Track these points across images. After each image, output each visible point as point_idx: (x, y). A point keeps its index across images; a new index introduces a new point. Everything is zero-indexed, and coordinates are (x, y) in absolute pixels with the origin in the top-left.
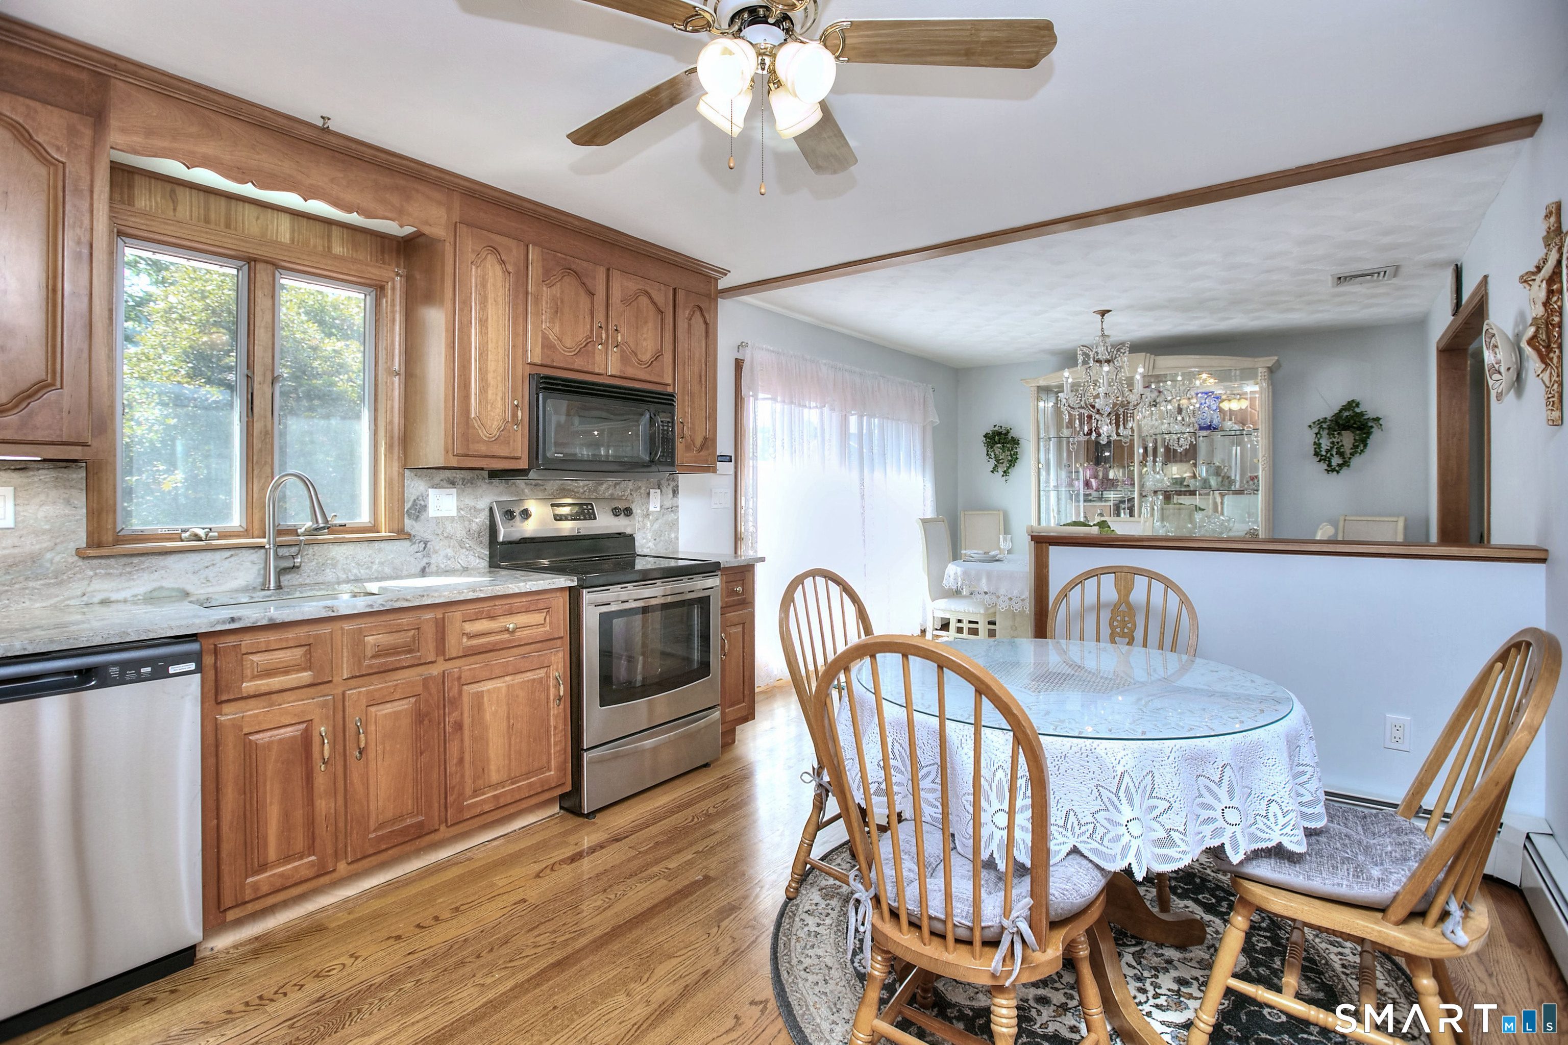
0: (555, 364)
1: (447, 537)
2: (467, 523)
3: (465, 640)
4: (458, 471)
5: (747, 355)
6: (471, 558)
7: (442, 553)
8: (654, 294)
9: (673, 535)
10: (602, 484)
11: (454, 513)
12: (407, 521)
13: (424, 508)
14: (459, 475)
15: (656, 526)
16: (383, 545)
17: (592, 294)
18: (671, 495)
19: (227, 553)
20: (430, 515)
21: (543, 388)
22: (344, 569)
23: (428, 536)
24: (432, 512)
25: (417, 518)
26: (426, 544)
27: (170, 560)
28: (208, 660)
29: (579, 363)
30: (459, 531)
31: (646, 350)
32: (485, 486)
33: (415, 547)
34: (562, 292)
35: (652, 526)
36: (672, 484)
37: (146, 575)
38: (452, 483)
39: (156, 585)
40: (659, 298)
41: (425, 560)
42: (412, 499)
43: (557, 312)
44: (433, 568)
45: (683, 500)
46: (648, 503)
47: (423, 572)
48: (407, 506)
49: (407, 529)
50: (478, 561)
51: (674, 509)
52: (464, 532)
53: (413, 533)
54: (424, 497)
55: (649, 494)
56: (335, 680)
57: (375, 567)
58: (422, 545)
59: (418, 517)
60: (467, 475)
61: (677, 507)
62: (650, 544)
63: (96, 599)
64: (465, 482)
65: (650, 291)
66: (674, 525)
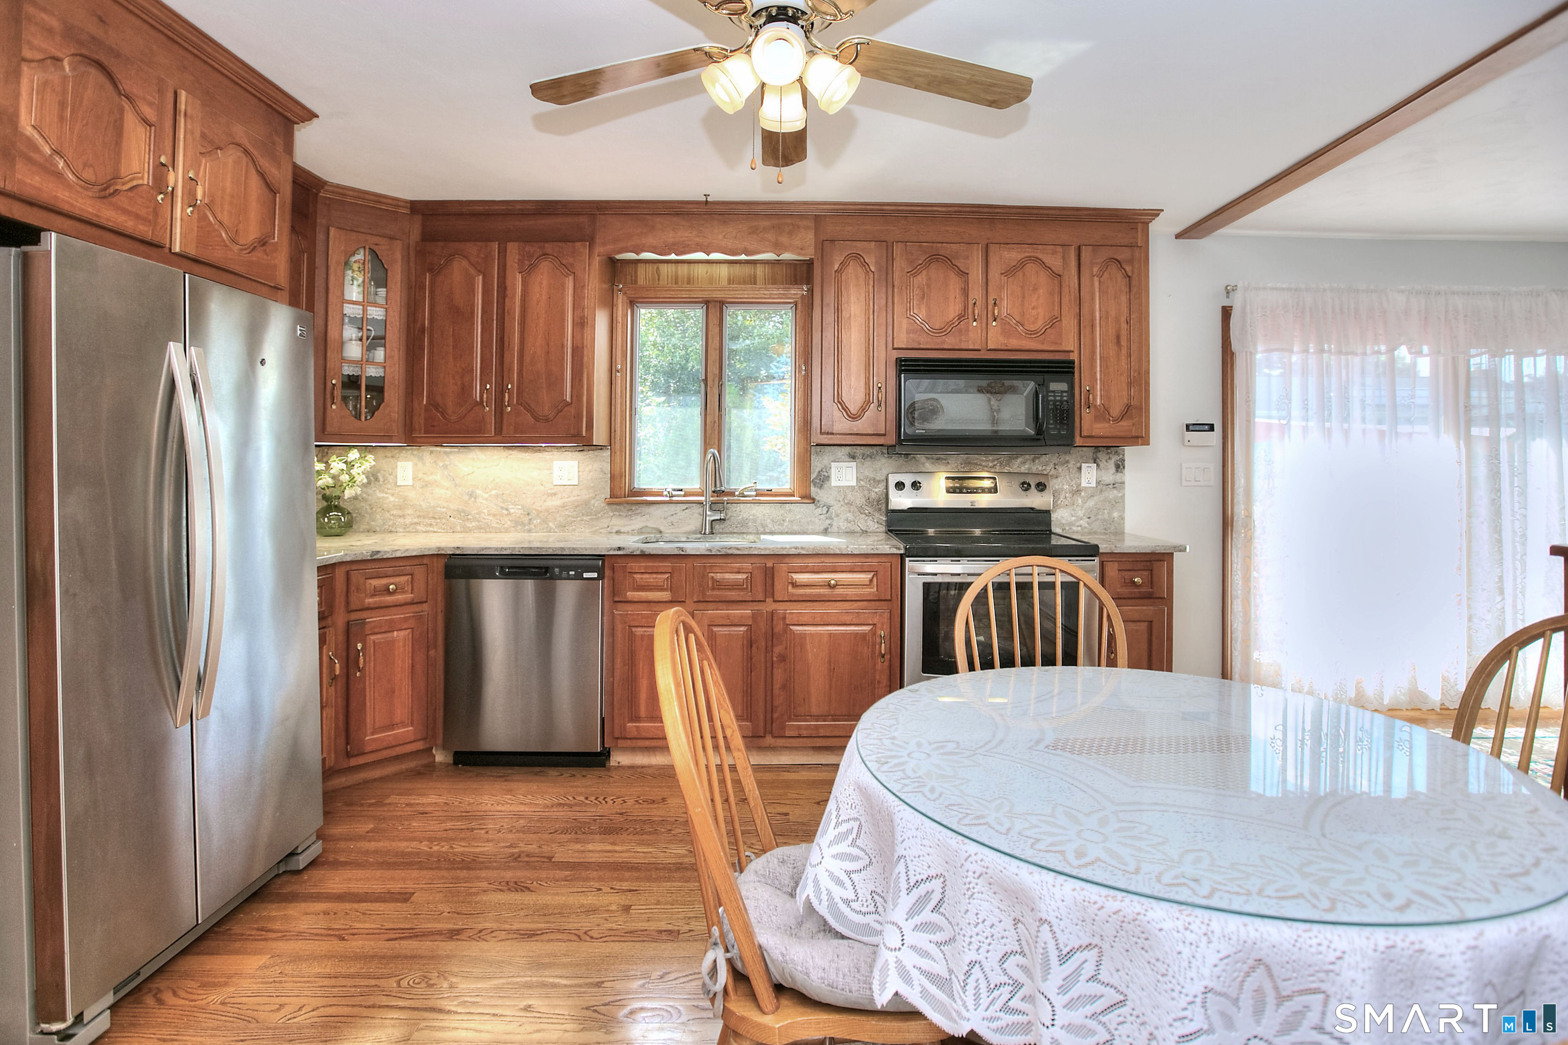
0: (922, 346)
1: (848, 504)
2: (866, 492)
3: (790, 587)
4: (858, 448)
5: (1237, 302)
6: (870, 523)
7: (843, 517)
8: (1048, 259)
9: (1116, 515)
10: (1017, 458)
11: (854, 483)
12: (812, 488)
13: (828, 478)
14: (859, 451)
15: (1091, 503)
16: (792, 506)
17: (963, 274)
18: (1113, 470)
19: (684, 506)
20: (833, 485)
21: (904, 370)
22: (762, 524)
23: (830, 501)
24: (834, 482)
25: (821, 487)
26: (828, 508)
27: (652, 509)
28: (608, 572)
29: (950, 341)
30: (859, 500)
31: (1037, 319)
32: (884, 460)
33: (819, 511)
34: (929, 279)
35: (1084, 502)
36: (1115, 458)
37: (638, 517)
38: (853, 457)
39: (644, 524)
40: (1055, 262)
41: (828, 522)
42: (817, 470)
43: (923, 298)
44: (835, 529)
45: (1129, 475)
46: (1080, 478)
47: (825, 532)
48: (813, 476)
49: (813, 495)
50: (876, 526)
51: (1118, 486)
52: (863, 500)
53: (817, 498)
54: (828, 469)
55: (1080, 468)
56: (687, 601)
57: (786, 524)
58: (825, 509)
59: (822, 485)
60: (868, 451)
61: (1124, 483)
62: (1083, 523)
63: (614, 531)
64: (864, 457)
65: (1040, 256)
66: (1119, 503)
